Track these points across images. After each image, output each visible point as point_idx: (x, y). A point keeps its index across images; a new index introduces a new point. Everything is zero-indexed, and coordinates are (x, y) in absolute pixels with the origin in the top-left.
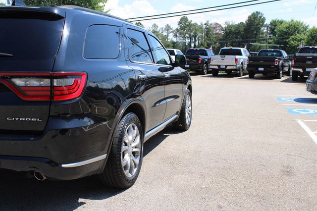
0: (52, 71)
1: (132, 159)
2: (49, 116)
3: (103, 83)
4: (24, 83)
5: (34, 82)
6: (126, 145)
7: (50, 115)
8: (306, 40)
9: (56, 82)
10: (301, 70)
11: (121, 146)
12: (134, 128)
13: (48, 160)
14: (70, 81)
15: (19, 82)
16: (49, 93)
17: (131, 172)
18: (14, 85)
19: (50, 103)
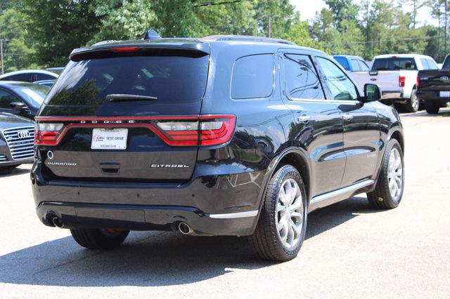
0: (200, 114)
1: (291, 225)
2: (197, 162)
3: (252, 129)
4: (169, 127)
5: (181, 127)
6: (282, 204)
7: (198, 159)
9: (204, 126)
11: (275, 203)
12: (293, 185)
13: (195, 210)
14: (218, 125)
15: (165, 126)
16: (196, 137)
17: (288, 241)
18: (160, 130)
19: (198, 148)
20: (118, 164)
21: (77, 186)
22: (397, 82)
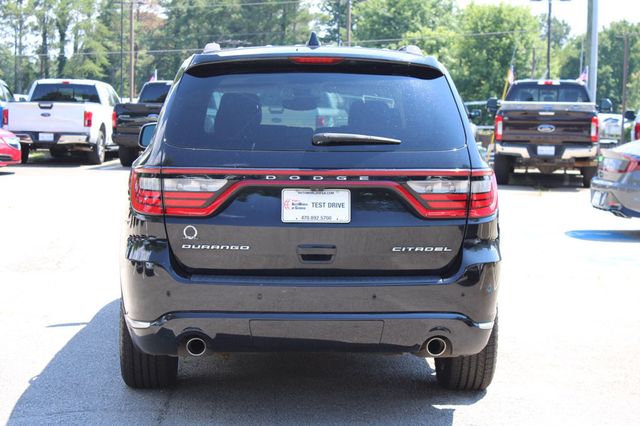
0: (471, 169)
8: (456, 48)
10: (524, 152)
18: (411, 192)
19: (466, 221)
20: (334, 247)
21: (258, 284)
22: (81, 120)
